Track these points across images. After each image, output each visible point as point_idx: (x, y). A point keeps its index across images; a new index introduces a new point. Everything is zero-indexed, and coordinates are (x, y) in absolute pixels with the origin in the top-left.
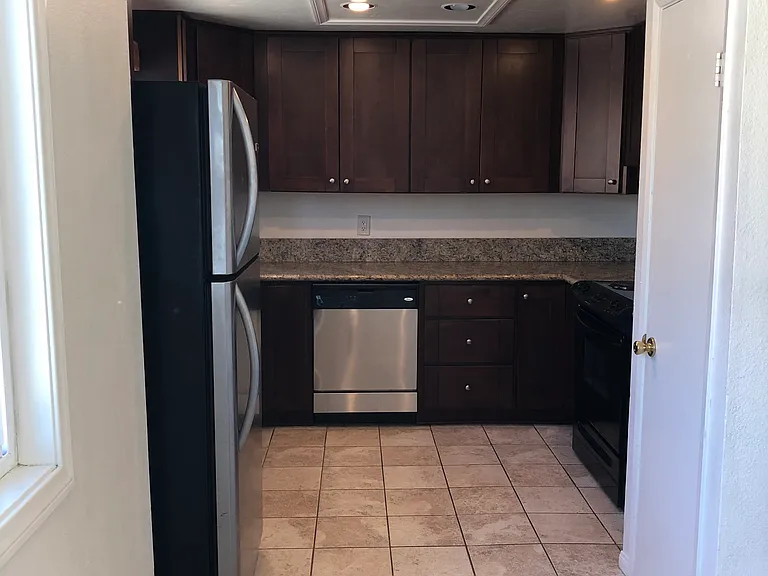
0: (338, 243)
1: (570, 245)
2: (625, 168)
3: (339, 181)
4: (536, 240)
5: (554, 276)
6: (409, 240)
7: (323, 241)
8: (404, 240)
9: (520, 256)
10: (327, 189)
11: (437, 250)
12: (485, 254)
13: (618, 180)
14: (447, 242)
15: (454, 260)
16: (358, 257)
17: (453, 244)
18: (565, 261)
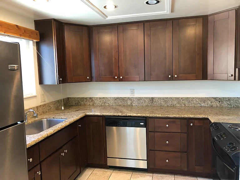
0: (123, 99)
1: (214, 100)
2: (237, 69)
3: (119, 77)
4: (199, 98)
5: (204, 116)
6: (149, 98)
7: (118, 98)
8: (147, 98)
9: (193, 104)
10: (115, 80)
11: (160, 101)
12: (178, 103)
13: (233, 74)
14: (163, 99)
15: (166, 105)
16: (130, 104)
17: (166, 100)
18: (212, 106)
